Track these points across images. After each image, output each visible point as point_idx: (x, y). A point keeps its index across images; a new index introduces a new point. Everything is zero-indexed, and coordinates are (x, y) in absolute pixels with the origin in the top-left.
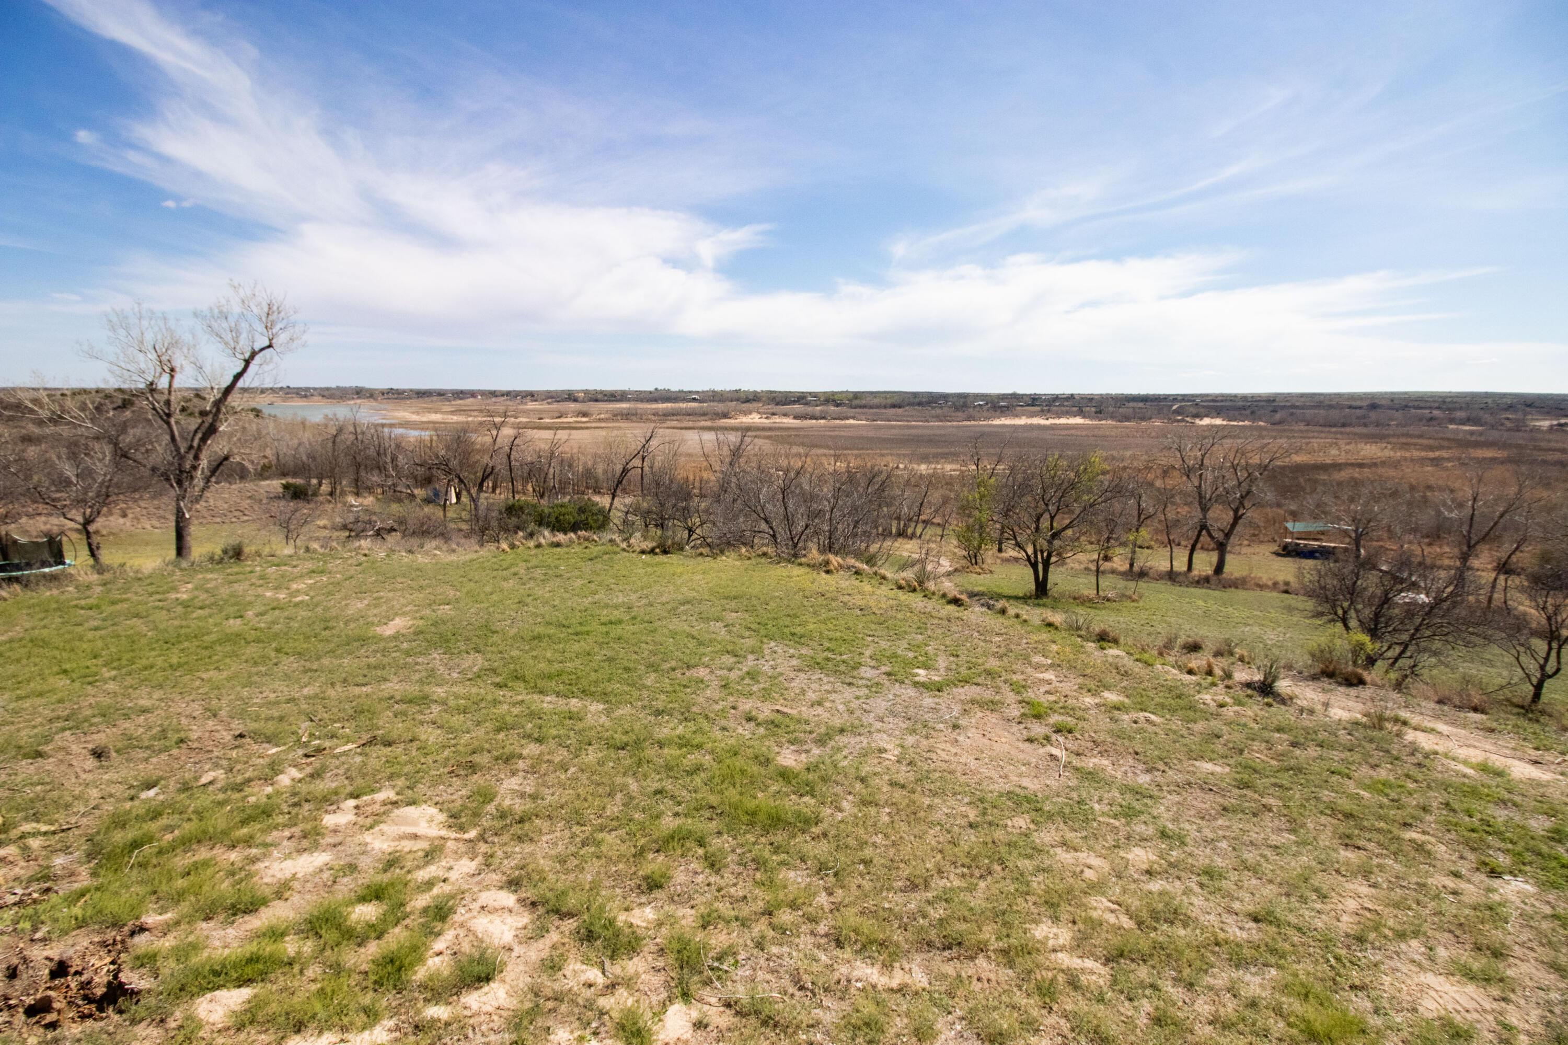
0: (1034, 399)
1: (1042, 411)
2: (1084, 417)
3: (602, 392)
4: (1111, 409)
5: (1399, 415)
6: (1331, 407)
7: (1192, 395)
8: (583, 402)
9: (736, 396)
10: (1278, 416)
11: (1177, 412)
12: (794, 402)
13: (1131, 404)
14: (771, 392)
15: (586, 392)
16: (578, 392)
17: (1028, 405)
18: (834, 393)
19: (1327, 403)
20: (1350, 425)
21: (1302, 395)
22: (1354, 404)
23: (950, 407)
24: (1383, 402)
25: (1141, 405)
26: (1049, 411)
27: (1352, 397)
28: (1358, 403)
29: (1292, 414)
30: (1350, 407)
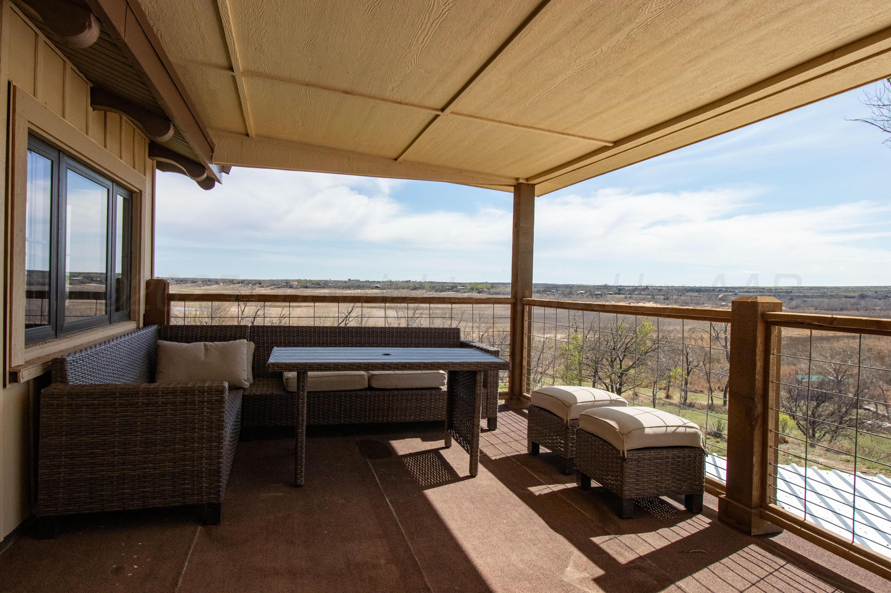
0: (620, 290)
1: (626, 298)
2: (656, 302)
3: (310, 281)
4: (675, 297)
5: (881, 302)
6: (832, 296)
7: (733, 288)
8: (296, 288)
9: (406, 285)
10: (794, 303)
11: (722, 299)
12: (448, 290)
13: (689, 294)
14: (432, 283)
15: (299, 281)
16: (293, 281)
17: (616, 294)
18: (477, 284)
19: (829, 294)
20: (847, 309)
21: (811, 288)
22: (848, 294)
23: (560, 294)
24: (869, 294)
25: (696, 294)
26: (630, 298)
27: (847, 289)
28: (852, 294)
29: (804, 301)
30: (846, 297)
